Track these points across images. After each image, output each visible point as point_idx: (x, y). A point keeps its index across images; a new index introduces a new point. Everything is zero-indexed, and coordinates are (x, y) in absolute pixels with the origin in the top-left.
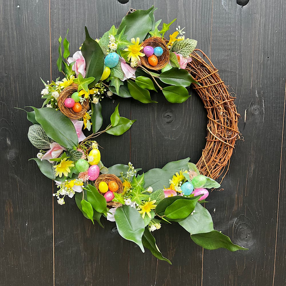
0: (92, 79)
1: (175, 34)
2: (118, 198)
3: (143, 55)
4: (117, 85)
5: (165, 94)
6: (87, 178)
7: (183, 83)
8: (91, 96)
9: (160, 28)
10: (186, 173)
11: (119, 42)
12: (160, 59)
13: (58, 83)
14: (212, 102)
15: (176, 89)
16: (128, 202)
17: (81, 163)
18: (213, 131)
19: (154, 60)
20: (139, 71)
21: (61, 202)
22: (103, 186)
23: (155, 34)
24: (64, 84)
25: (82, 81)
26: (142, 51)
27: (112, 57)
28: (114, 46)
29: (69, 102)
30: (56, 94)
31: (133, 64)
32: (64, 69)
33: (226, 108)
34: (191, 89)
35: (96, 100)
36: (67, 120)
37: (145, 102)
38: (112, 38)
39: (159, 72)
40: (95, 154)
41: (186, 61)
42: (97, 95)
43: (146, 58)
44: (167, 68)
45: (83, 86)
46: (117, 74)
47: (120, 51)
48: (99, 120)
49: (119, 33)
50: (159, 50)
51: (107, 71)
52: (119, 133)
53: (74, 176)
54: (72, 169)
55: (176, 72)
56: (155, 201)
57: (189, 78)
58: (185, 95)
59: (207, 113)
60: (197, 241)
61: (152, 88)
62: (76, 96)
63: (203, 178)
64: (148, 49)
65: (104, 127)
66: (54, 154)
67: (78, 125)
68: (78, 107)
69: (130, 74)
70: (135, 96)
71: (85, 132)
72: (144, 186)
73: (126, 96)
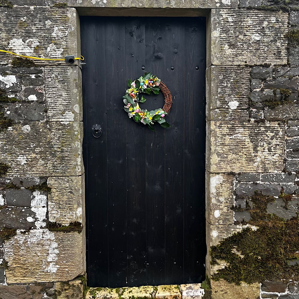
0: (137, 89)
1: (156, 78)
2: (143, 116)
3: (148, 83)
4: (143, 90)
5: (154, 92)
6: (136, 112)
7: (158, 90)
8: (137, 93)
9: (152, 76)
10: (159, 111)
11: (143, 80)
12: (152, 84)
13: (129, 90)
14: (165, 94)
15: (156, 91)
16: (146, 117)
17: (135, 108)
18: (166, 101)
19: (151, 84)
20: (148, 86)
21: (130, 117)
22: (140, 114)
23: (151, 78)
24: (130, 90)
25: (135, 89)
26: (148, 82)
27: (142, 84)
28: (142, 81)
29: (132, 94)
30: (129, 92)
31: (146, 85)
32: (130, 86)
33: (169, 95)
34: (160, 91)
35: (138, 94)
36: (132, 98)
37: (149, 94)
38: (141, 79)
39: (152, 87)
40: (138, 106)
41: (159, 84)
42: (138, 92)
43: (149, 84)
44: (154, 86)
45: (135, 90)
46: (143, 87)
47: (143, 82)
48: (138, 99)
49: (143, 78)
50: (152, 82)
51: (140, 87)
52: (143, 102)
53: (133, 111)
54: (132, 110)
55: (156, 87)
56: (152, 117)
57: (160, 88)
58: (159, 93)
59: (164, 97)
60: (162, 126)
61: (151, 91)
62: (133, 93)
63: (163, 112)
64: (150, 81)
65: (139, 100)
66: (129, 106)
67: (134, 99)
68: (134, 95)
69: (146, 87)
70: (147, 92)
71: (135, 101)
72: (149, 114)
73: (145, 93)
